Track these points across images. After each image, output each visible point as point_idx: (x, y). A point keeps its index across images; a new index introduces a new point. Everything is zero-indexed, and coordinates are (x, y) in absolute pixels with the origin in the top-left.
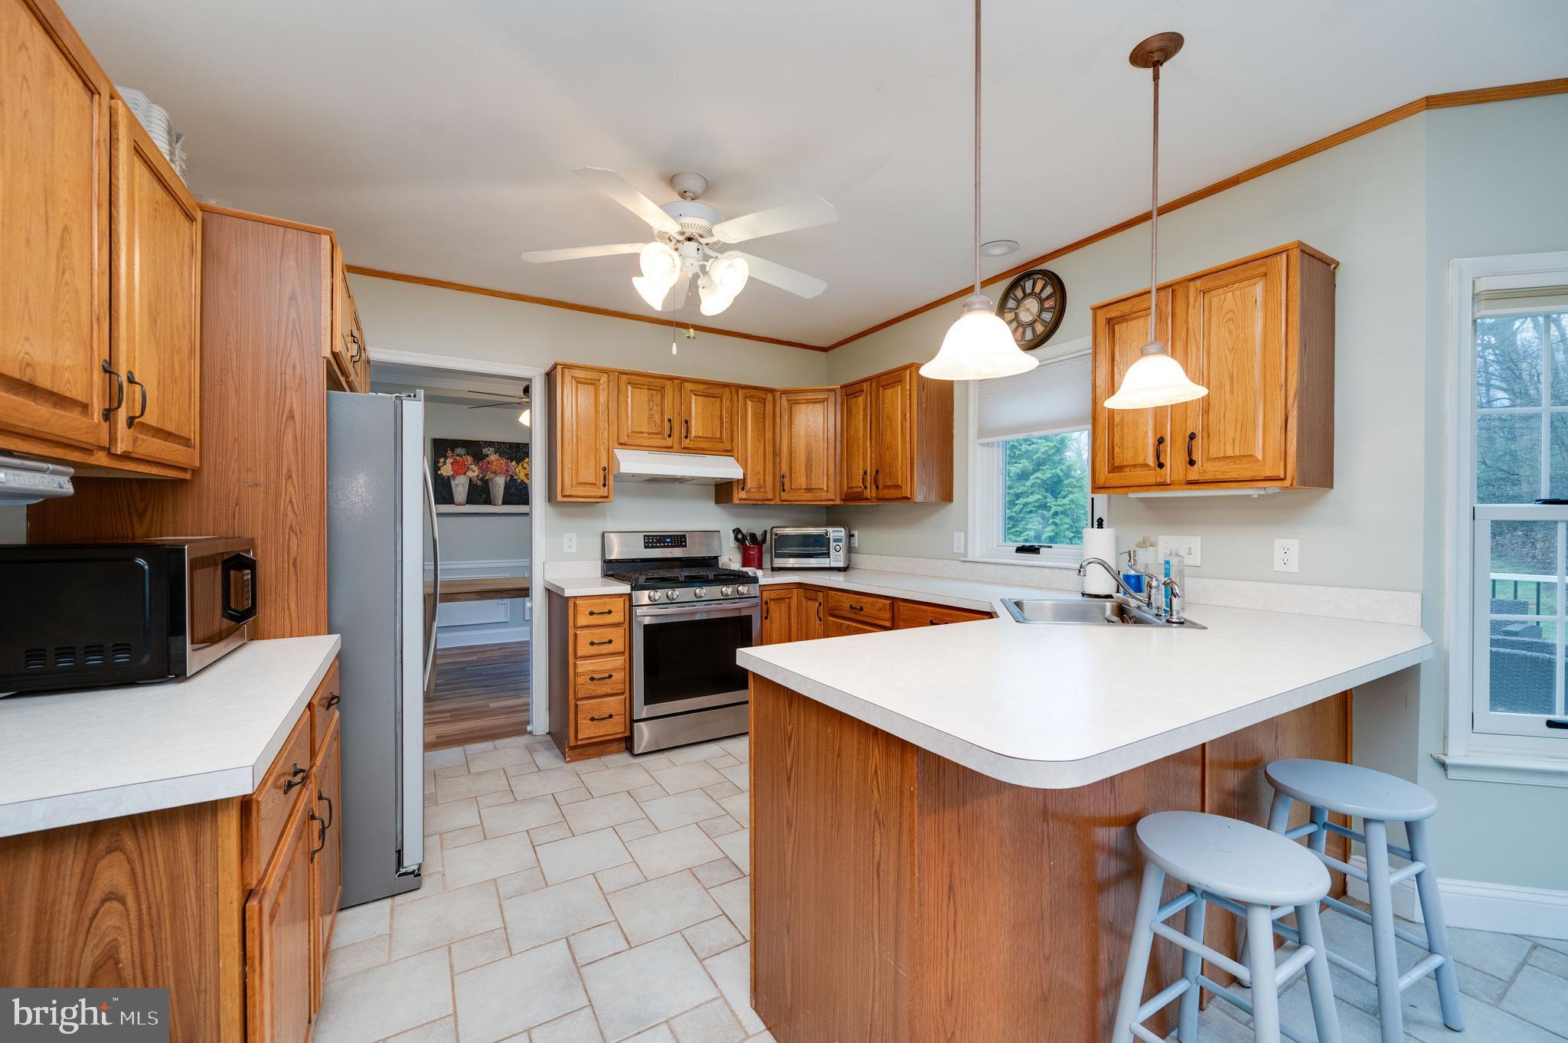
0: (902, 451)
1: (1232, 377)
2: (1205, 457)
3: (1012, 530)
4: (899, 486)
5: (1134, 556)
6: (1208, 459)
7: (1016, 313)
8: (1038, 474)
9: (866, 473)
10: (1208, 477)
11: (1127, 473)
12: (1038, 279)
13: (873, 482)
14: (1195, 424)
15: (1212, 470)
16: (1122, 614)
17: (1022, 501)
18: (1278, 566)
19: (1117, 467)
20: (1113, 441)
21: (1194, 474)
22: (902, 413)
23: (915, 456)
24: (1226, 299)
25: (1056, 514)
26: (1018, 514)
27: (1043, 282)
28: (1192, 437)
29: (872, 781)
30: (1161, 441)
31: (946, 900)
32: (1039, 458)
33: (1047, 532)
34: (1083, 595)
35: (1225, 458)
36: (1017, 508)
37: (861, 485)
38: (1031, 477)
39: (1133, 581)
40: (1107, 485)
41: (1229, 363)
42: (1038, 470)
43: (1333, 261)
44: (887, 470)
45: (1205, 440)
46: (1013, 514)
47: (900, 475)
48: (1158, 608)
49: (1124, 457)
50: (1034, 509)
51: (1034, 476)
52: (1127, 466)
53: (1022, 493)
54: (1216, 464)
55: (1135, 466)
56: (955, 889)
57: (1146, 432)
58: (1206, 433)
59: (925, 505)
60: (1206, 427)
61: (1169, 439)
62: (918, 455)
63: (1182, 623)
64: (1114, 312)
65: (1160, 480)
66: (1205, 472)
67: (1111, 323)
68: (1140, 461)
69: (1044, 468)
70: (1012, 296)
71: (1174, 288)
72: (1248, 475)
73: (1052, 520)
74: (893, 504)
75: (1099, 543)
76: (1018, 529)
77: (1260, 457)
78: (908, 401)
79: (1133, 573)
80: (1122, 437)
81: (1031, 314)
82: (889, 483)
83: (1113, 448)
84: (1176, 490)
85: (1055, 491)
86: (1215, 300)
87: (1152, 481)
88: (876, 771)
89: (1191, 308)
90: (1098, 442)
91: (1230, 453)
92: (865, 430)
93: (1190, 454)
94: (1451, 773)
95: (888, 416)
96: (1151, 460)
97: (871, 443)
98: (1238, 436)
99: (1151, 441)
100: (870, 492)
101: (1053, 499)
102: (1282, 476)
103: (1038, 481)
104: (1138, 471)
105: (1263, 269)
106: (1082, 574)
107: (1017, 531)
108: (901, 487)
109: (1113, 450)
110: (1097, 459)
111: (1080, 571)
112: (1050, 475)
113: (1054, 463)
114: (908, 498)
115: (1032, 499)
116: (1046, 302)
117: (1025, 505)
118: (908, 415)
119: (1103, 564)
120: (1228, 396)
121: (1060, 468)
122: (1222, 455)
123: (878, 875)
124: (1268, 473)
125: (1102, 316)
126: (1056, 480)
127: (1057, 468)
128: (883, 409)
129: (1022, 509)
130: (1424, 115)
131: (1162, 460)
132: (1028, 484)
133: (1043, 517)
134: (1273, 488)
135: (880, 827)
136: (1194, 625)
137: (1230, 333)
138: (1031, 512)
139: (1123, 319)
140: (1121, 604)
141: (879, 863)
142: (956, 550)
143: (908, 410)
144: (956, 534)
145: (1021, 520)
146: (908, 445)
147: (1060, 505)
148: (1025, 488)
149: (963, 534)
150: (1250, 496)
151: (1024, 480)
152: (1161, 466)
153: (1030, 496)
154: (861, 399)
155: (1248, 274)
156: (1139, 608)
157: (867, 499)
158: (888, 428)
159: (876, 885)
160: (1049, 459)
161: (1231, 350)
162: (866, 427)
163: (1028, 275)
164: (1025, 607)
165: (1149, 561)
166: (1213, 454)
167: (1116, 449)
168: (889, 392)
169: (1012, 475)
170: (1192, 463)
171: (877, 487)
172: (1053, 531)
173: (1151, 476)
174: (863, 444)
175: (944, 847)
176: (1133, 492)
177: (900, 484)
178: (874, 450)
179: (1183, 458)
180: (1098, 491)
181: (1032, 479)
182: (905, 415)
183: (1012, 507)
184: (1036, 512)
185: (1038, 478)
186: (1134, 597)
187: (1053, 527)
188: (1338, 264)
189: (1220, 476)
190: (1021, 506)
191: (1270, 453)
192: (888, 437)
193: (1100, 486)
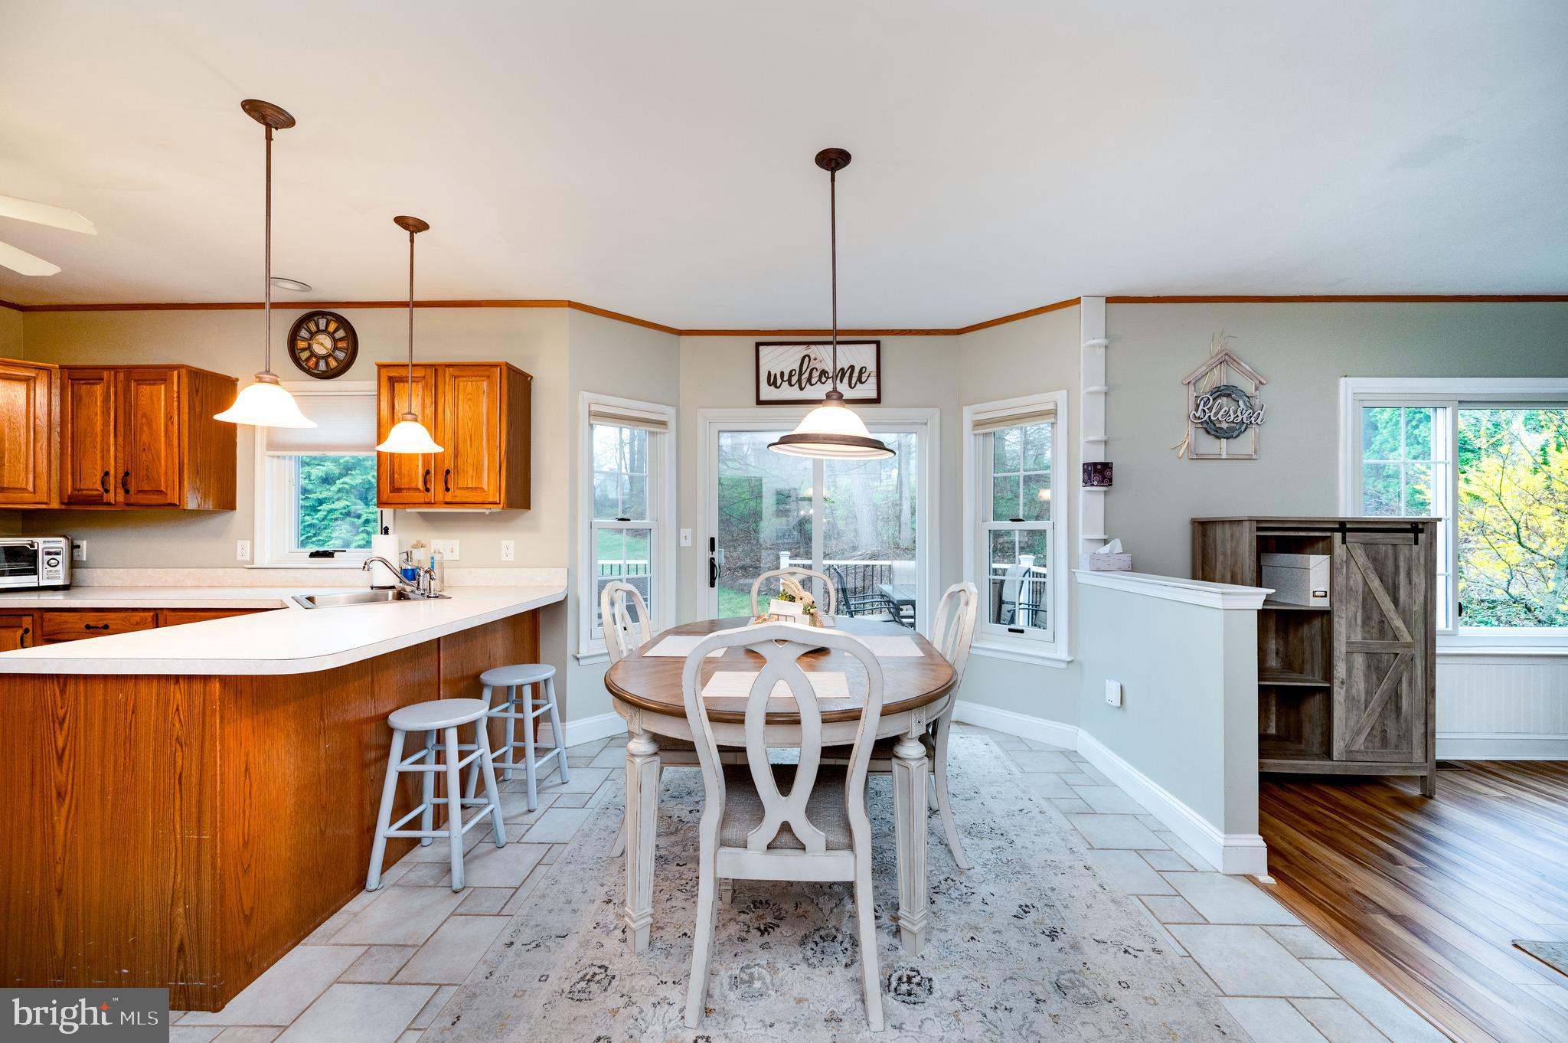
0: (166, 456)
1: (471, 436)
2: (456, 486)
3: (314, 539)
4: (162, 491)
5: (411, 555)
6: (458, 488)
7: (309, 344)
8: (346, 479)
9: (107, 474)
10: (457, 500)
11: (404, 494)
12: (331, 320)
13: (120, 485)
14: (449, 464)
15: (461, 496)
16: (401, 596)
17: (325, 507)
18: (504, 558)
19: (396, 489)
20: (393, 469)
21: (449, 498)
22: (166, 415)
23: (186, 461)
24: (467, 386)
25: (367, 521)
26: (320, 521)
27: (337, 325)
28: (448, 472)
29: (173, 718)
30: (428, 472)
31: (243, 778)
32: (347, 462)
33: (356, 541)
34: (372, 588)
35: (468, 488)
36: (320, 515)
37: (98, 486)
38: (337, 482)
39: (410, 573)
40: (389, 502)
41: (470, 427)
42: (346, 475)
43: (530, 376)
44: (143, 472)
45: (456, 475)
46: (314, 521)
47: (163, 480)
48: (424, 590)
49: (404, 482)
50: (340, 516)
51: (341, 480)
52: (404, 489)
53: (325, 498)
54: (462, 491)
55: (409, 489)
56: (251, 770)
57: (418, 466)
58: (456, 470)
59: (198, 514)
60: (456, 466)
61: (433, 472)
62: (189, 460)
63: (437, 597)
64: (394, 373)
65: (427, 500)
66: (455, 496)
67: (392, 381)
68: (414, 485)
69: (353, 472)
70: (305, 327)
71: (437, 367)
72: (480, 500)
73: (362, 529)
74: (149, 510)
75: (387, 547)
76: (320, 538)
77: (486, 489)
78: (175, 404)
79: (410, 567)
80: (400, 467)
81: (325, 348)
82: (146, 488)
83: (394, 474)
84: (438, 507)
85: (366, 498)
86: (461, 384)
87: (422, 500)
88: (178, 709)
89: (446, 385)
90: (382, 468)
91: (470, 486)
92: (106, 424)
93: (446, 483)
94: (582, 662)
95: (144, 415)
96: (421, 486)
97: (116, 441)
98: (474, 475)
99: (421, 472)
100: (116, 495)
101: (365, 507)
102: (498, 501)
103: (347, 486)
104: (412, 493)
105: (487, 373)
106: (366, 569)
107: (319, 540)
108: (166, 494)
109: (394, 476)
110: (381, 481)
111: (364, 567)
112: (361, 481)
113: (365, 468)
114: (175, 505)
115: (338, 505)
116: (339, 343)
117: (330, 511)
118: (176, 418)
119: (384, 562)
120: (469, 448)
121: (372, 474)
122: (465, 486)
123: (180, 783)
124: (491, 500)
125: (385, 373)
126: (367, 486)
127: (369, 473)
128: (137, 404)
129: (326, 516)
130: (568, 310)
131: (428, 486)
132: (334, 488)
133: (353, 524)
134: (496, 509)
135: (182, 748)
136: (443, 597)
137: (470, 407)
138: (336, 519)
139: (402, 380)
140: (400, 591)
141: (181, 774)
142: (239, 558)
143: (176, 412)
144: (239, 543)
145: (325, 528)
146: (176, 450)
147: (373, 513)
148: (331, 494)
149: (249, 542)
150: (484, 513)
151: (329, 484)
152: (428, 490)
153: (336, 502)
154: (99, 390)
155: (480, 373)
156: (412, 592)
157: (109, 504)
158: (145, 428)
159: (177, 790)
160: (360, 465)
161: (470, 419)
162: (109, 422)
163: (323, 314)
164: (317, 601)
165: (420, 558)
166: (461, 485)
167: (396, 475)
168: (146, 389)
169: (312, 478)
170: (448, 490)
171: (127, 492)
172: (363, 539)
173: (421, 497)
174: (103, 440)
175: (241, 744)
176: (409, 508)
177: (163, 489)
178: (120, 449)
179: (442, 486)
180: (382, 505)
181: (339, 484)
182: (171, 417)
183: (313, 513)
184: (343, 519)
185: (346, 483)
186: (408, 585)
187: (364, 535)
188: (532, 377)
189: (464, 500)
190: (325, 513)
191: (492, 487)
192: (145, 438)
193: (384, 501)
